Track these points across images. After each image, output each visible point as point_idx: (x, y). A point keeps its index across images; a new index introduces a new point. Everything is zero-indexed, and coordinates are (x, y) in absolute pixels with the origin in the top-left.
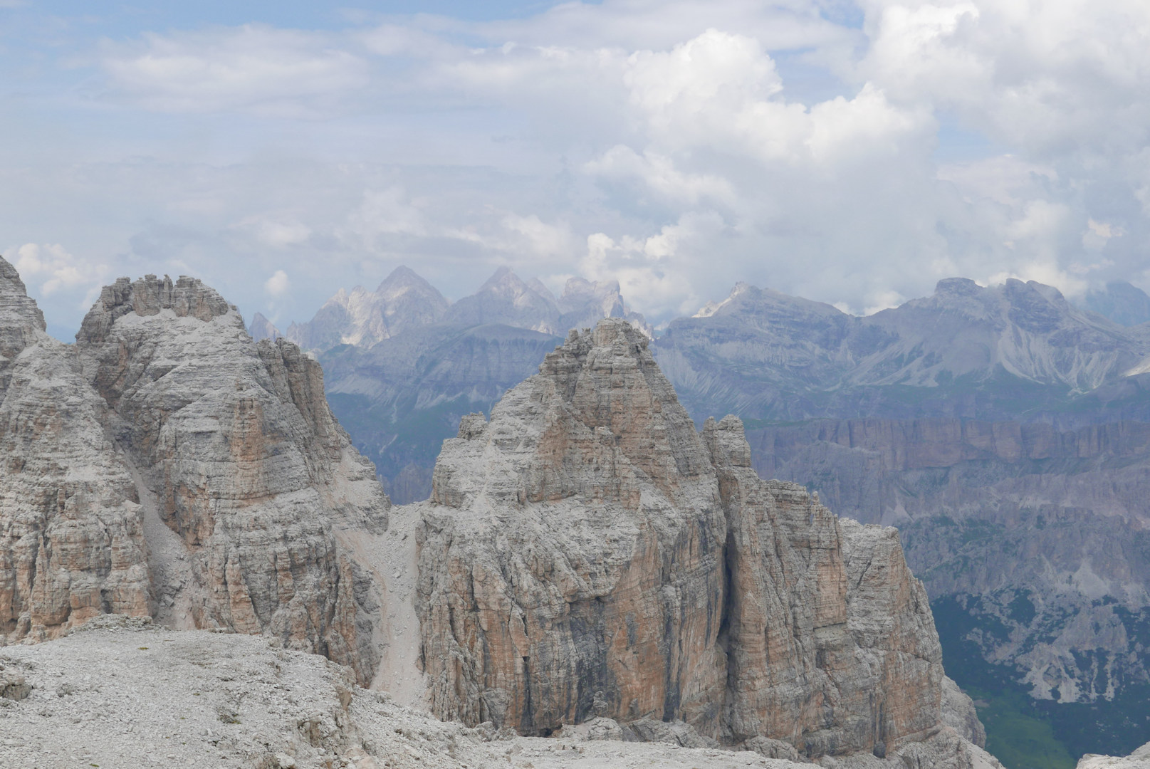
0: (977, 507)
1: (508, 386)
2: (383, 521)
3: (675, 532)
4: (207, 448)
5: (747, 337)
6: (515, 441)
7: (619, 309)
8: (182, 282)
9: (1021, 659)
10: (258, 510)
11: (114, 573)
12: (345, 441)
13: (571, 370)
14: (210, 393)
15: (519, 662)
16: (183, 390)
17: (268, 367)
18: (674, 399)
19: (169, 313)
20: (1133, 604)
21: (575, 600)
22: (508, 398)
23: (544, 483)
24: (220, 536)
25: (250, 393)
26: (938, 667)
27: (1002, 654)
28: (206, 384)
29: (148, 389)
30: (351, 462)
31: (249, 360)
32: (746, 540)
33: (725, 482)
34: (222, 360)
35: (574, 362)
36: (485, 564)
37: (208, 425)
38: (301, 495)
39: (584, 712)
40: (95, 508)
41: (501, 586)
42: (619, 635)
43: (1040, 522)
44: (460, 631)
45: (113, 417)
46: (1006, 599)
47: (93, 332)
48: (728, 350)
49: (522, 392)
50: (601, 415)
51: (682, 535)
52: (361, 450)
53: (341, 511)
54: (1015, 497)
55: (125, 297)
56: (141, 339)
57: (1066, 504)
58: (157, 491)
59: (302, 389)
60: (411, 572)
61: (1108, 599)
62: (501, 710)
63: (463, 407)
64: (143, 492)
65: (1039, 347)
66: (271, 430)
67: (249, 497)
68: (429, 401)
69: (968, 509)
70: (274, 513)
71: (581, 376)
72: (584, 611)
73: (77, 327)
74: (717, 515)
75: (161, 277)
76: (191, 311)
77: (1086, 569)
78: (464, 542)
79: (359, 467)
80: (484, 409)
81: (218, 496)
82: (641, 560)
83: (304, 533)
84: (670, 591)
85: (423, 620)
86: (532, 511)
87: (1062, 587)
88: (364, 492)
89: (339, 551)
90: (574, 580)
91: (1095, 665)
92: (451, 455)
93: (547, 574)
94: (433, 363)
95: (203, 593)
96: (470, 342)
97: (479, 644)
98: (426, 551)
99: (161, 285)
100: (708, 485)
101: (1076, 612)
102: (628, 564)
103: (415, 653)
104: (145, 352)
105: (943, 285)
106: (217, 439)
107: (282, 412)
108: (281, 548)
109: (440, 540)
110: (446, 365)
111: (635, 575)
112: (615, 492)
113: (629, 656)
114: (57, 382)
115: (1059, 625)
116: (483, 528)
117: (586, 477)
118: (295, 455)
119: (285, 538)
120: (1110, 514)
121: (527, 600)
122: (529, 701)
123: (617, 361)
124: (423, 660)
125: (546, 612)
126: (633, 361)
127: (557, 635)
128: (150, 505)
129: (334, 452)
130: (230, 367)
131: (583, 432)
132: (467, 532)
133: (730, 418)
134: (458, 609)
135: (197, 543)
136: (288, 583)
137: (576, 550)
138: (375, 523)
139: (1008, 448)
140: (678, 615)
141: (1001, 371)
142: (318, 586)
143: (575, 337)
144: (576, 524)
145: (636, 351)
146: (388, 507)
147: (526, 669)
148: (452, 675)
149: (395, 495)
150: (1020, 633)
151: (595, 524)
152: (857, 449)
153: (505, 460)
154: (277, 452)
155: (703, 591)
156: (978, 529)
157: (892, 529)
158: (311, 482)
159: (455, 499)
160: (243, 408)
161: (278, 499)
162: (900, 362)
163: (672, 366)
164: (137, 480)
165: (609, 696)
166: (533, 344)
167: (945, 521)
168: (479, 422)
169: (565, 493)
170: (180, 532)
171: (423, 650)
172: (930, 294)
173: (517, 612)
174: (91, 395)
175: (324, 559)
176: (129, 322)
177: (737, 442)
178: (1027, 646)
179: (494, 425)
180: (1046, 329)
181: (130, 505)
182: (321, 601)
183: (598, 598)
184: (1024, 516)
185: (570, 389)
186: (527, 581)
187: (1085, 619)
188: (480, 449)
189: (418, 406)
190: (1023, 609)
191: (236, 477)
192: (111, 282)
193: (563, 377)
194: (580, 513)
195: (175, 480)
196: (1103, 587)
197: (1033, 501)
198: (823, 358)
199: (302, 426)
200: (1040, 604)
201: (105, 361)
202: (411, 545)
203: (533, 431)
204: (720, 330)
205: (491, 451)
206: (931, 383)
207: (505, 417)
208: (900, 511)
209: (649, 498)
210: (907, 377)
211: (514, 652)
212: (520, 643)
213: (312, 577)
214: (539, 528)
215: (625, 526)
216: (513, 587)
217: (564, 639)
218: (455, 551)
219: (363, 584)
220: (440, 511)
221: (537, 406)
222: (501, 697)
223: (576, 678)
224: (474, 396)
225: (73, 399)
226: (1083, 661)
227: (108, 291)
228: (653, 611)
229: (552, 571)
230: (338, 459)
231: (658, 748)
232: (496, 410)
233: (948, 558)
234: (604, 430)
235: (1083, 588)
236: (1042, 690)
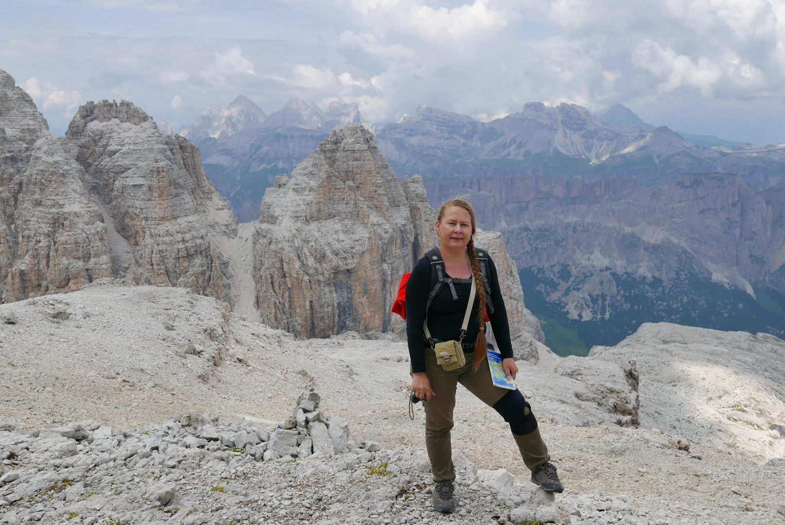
0: (543, 222)
1: (299, 160)
2: (235, 231)
3: (388, 236)
4: (140, 193)
5: (425, 133)
6: (304, 189)
7: (357, 118)
8: (122, 104)
9: (564, 299)
10: (168, 226)
11: (92, 260)
12: (213, 189)
13: (333, 151)
14: (140, 164)
15: (308, 303)
16: (126, 162)
17: (171, 150)
18: (387, 167)
19: (117, 121)
20: (620, 271)
21: (336, 272)
22: (300, 166)
23: (319, 211)
24: (149, 240)
25: (162, 164)
26: (521, 304)
27: (554, 297)
28: (138, 159)
29: (106, 162)
30: (217, 200)
31: (161, 146)
32: (424, 239)
33: (413, 210)
34: (146, 146)
35: (334, 147)
36: (289, 253)
37: (140, 181)
38: (191, 218)
39: (341, 328)
40: (80, 225)
41: (297, 265)
42: (359, 289)
43: (575, 230)
44: (277, 288)
45: (88, 177)
46: (557, 269)
47: (75, 131)
48: (415, 140)
49: (307, 163)
50: (348, 175)
51: (392, 238)
52: (222, 194)
53: (212, 226)
54: (562, 217)
55: (92, 112)
56: (101, 135)
57: (588, 220)
58: (114, 216)
59: (189, 161)
60: (250, 258)
61: (607, 269)
62: (299, 328)
63: (275, 171)
64: (106, 217)
65: (576, 139)
66: (174, 184)
67: (163, 219)
68: (257, 168)
69: (538, 223)
70: (177, 227)
71: (338, 154)
72: (341, 277)
73: (66, 128)
74: (410, 227)
75: (111, 101)
76: (128, 119)
77: (597, 252)
78: (278, 242)
79: (221, 203)
80: (288, 172)
81: (146, 219)
82: (370, 251)
83: (193, 238)
84: (385, 266)
85: (257, 282)
86: (313, 225)
87: (585, 262)
88: (224, 216)
89: (212, 248)
90: (336, 261)
91: (600, 301)
92: (270, 197)
93: (321, 258)
94: (259, 148)
95: (140, 270)
96: (278, 136)
97: (287, 294)
98: (258, 247)
99: (111, 105)
100: (405, 212)
101: (592, 275)
102: (363, 252)
103: (253, 300)
104: (104, 142)
105: (527, 106)
106: (145, 189)
107: (179, 174)
108: (181, 246)
109: (264, 241)
110: (265, 149)
111: (367, 258)
112: (357, 215)
113: (364, 300)
114: (56, 158)
115: (583, 281)
116: (287, 235)
117: (341, 207)
118: (187, 197)
119: (183, 241)
120: (610, 225)
121: (311, 271)
122: (313, 323)
123: (357, 147)
124: (258, 303)
125: (321, 278)
126: (365, 146)
127: (327, 289)
128: (110, 224)
129: (208, 195)
130: (151, 150)
131: (340, 184)
132: (280, 237)
133: (416, 176)
134: (275, 277)
135: (136, 244)
136: (186, 264)
137: (336, 246)
138: (230, 232)
139: (559, 191)
140: (389, 278)
141: (557, 151)
142: (202, 266)
143: (335, 133)
144: (336, 232)
145: (367, 141)
146: (237, 224)
147: (311, 307)
148: (273, 311)
149: (241, 218)
150: (563, 286)
151: (346, 232)
152: (482, 192)
153: (298, 198)
154: (177, 195)
155: (402, 267)
156: (543, 233)
157: (499, 234)
158: (196, 211)
159: (273, 220)
160: (158, 172)
161: (179, 220)
162: (504, 146)
163: (386, 149)
164: (102, 210)
165: (354, 320)
166: (312, 137)
167: (526, 229)
168: (284, 179)
169: (330, 216)
170: (127, 238)
171: (257, 298)
172: (521, 111)
173: (306, 278)
174: (75, 165)
175: (204, 252)
176: (95, 126)
177: (420, 189)
178: (567, 292)
179: (293, 181)
180: (580, 129)
181: (99, 223)
182: (203, 273)
183: (348, 270)
184: (567, 226)
185: (332, 161)
186: (311, 262)
187: (596, 279)
188: (285, 193)
189: (251, 171)
190: (565, 274)
191: (156, 209)
192: (84, 104)
193: (329, 155)
194: (338, 226)
195: (123, 210)
196: (606, 262)
197: (571, 219)
198: (465, 145)
199: (191, 182)
200: (574, 271)
201: (82, 146)
202: (250, 244)
203: (313, 184)
204: (411, 130)
205: (291, 194)
206: (521, 158)
207: (298, 177)
208: (503, 224)
209: (374, 218)
210: (508, 155)
211: (304, 298)
212: (308, 294)
213: (198, 261)
214: (317, 234)
215: (362, 233)
216: (304, 265)
217: (331, 292)
218: (273, 247)
219: (225, 264)
220: (265, 226)
221: (315, 171)
222: (298, 321)
223: (337, 311)
224: (281, 165)
225: (66, 167)
226: (594, 300)
227: (83, 109)
228: (376, 276)
229: (324, 256)
230: (210, 199)
231: (380, 343)
232: (294, 173)
233: (528, 248)
234: (350, 183)
235: (596, 263)
236: (574, 315)
